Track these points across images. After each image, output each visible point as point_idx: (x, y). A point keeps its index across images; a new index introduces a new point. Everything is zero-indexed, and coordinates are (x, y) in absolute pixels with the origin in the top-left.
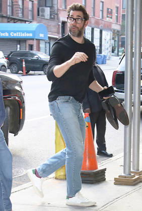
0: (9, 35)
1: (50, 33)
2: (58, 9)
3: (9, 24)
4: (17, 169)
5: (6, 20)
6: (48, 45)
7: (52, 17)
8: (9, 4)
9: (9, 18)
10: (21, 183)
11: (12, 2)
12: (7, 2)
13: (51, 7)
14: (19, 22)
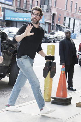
0: (23, 19)
1: (46, 20)
2: (51, 7)
3: (23, 13)
4: (22, 94)
5: (22, 11)
6: (44, 26)
7: (48, 10)
8: (24, 2)
9: (24, 10)
10: (24, 102)
11: (26, 1)
12: (23, 1)
13: (48, 5)
14: (29, 12)
